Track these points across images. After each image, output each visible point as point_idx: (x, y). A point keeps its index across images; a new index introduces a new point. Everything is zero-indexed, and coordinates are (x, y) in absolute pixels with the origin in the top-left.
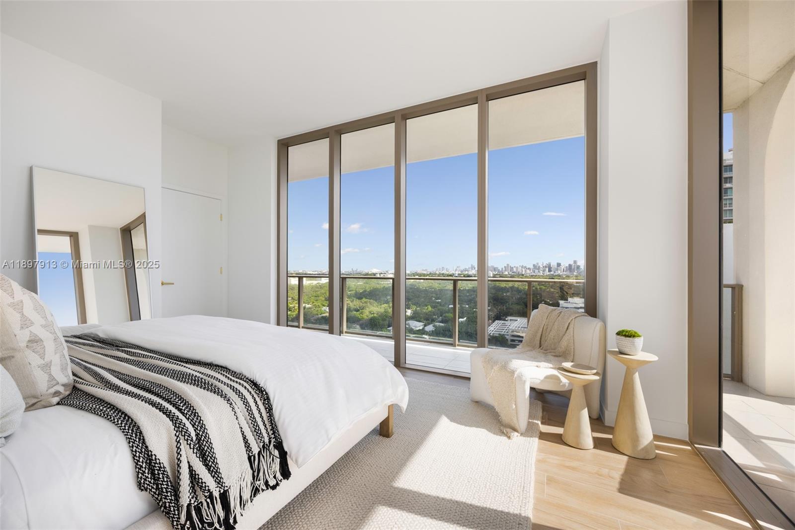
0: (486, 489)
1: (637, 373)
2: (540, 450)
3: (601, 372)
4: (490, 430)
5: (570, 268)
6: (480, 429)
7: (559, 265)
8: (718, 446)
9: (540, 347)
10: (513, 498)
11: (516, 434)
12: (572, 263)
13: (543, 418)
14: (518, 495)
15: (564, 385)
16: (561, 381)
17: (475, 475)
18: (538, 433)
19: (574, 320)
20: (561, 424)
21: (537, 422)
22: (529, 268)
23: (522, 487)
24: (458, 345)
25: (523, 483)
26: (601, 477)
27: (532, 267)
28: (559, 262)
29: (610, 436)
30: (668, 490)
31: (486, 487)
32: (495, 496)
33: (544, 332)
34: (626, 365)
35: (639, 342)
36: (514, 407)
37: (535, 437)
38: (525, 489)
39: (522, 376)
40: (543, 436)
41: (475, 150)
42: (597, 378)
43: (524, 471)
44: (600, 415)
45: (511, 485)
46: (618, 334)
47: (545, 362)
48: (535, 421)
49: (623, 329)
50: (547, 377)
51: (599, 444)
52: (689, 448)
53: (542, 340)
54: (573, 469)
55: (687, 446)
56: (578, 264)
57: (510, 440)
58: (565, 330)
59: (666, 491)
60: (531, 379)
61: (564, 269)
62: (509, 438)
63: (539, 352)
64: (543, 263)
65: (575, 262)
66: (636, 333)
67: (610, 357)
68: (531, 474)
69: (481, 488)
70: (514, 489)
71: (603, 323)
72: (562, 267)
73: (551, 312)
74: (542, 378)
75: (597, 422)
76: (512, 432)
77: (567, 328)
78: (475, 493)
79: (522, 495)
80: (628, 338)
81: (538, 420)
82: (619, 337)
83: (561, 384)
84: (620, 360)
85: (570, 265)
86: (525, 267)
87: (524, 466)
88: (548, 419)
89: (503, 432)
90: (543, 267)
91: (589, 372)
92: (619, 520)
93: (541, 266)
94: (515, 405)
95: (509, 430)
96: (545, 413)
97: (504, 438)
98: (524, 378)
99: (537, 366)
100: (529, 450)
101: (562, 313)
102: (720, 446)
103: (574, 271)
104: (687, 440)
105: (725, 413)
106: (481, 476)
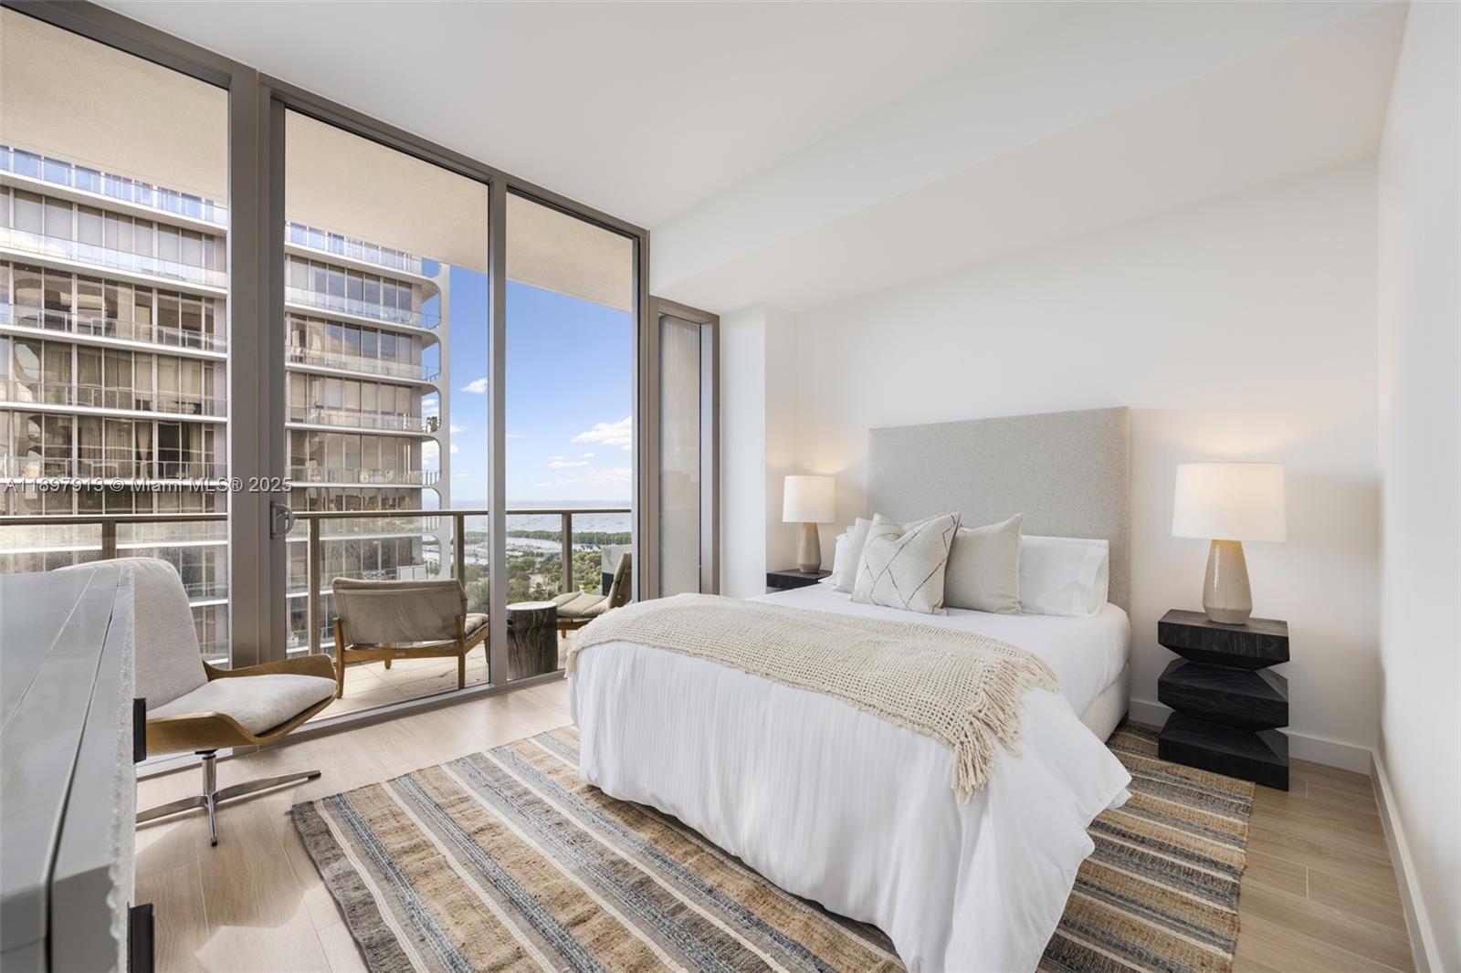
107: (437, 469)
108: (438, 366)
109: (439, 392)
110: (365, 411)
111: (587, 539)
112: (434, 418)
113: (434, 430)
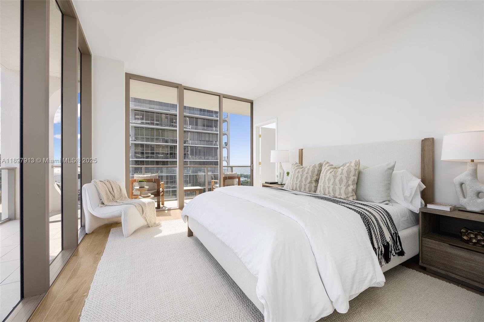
107: (227, 156)
108: (227, 128)
109: (227, 135)
110: (210, 141)
111: (248, 176)
112: (226, 143)
113: (226, 145)
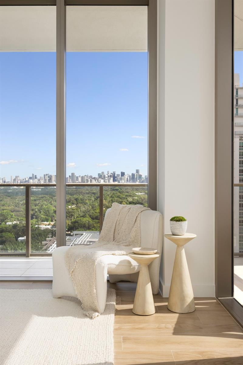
0: (77, 355)
1: (184, 249)
2: (116, 322)
3: (160, 251)
4: (75, 316)
5: (133, 177)
6: (65, 317)
7: (123, 174)
8: (231, 296)
9: (114, 240)
10: (99, 355)
11: (97, 314)
12: (135, 172)
13: (117, 300)
14: (103, 353)
15: (134, 268)
16: (132, 265)
17: (66, 348)
18: (114, 310)
19: (140, 213)
20: (132, 302)
21: (112, 303)
22: (94, 178)
23: (105, 347)
24: (32, 255)
25: (106, 344)
26: (161, 330)
27: (97, 176)
28: (123, 171)
29: (166, 304)
30: (202, 327)
31: (76, 354)
32: (84, 358)
33: (117, 228)
34: (176, 244)
35: (185, 224)
36: (95, 291)
37: (112, 313)
38: (108, 347)
39: (101, 263)
40: (118, 312)
41: (54, 49)
42: (157, 256)
43: (105, 337)
44: (159, 291)
45: (97, 348)
46: (172, 220)
47: (118, 250)
48: (111, 303)
49: (175, 216)
50: (121, 262)
51: (158, 310)
52: (215, 301)
53: (116, 233)
54: (141, 329)
55: (214, 300)
56: (140, 173)
57: (92, 320)
58: (134, 223)
59: (200, 328)
60: (108, 264)
61: (127, 179)
62: (91, 318)
63: (113, 245)
64: (108, 172)
65: (137, 171)
66: (183, 218)
67: (166, 240)
68: (111, 338)
69: (73, 355)
70: (99, 350)
71: (160, 214)
72: (126, 176)
73: (122, 209)
74: (117, 263)
75: (158, 296)
76: (93, 313)
77: (135, 221)
78: (68, 360)
79: (106, 352)
80: (178, 222)
81: (113, 302)
82: (172, 222)
83: (132, 267)
84: (172, 240)
85: (133, 175)
86: (91, 177)
87: (105, 334)
88: (121, 301)
89: (86, 315)
90: (108, 176)
91: (152, 252)
92: (171, 350)
93: (106, 176)
94: (96, 289)
95: (91, 312)
96: (118, 297)
97: (87, 320)
98: (103, 265)
99: (113, 254)
100: (108, 323)
101: (131, 209)
102: (232, 295)
103: (137, 181)
104: (215, 296)
105: (236, 275)
106: (71, 348)
